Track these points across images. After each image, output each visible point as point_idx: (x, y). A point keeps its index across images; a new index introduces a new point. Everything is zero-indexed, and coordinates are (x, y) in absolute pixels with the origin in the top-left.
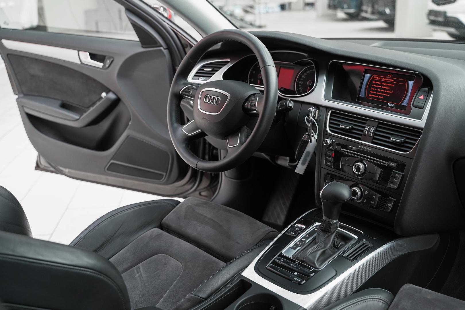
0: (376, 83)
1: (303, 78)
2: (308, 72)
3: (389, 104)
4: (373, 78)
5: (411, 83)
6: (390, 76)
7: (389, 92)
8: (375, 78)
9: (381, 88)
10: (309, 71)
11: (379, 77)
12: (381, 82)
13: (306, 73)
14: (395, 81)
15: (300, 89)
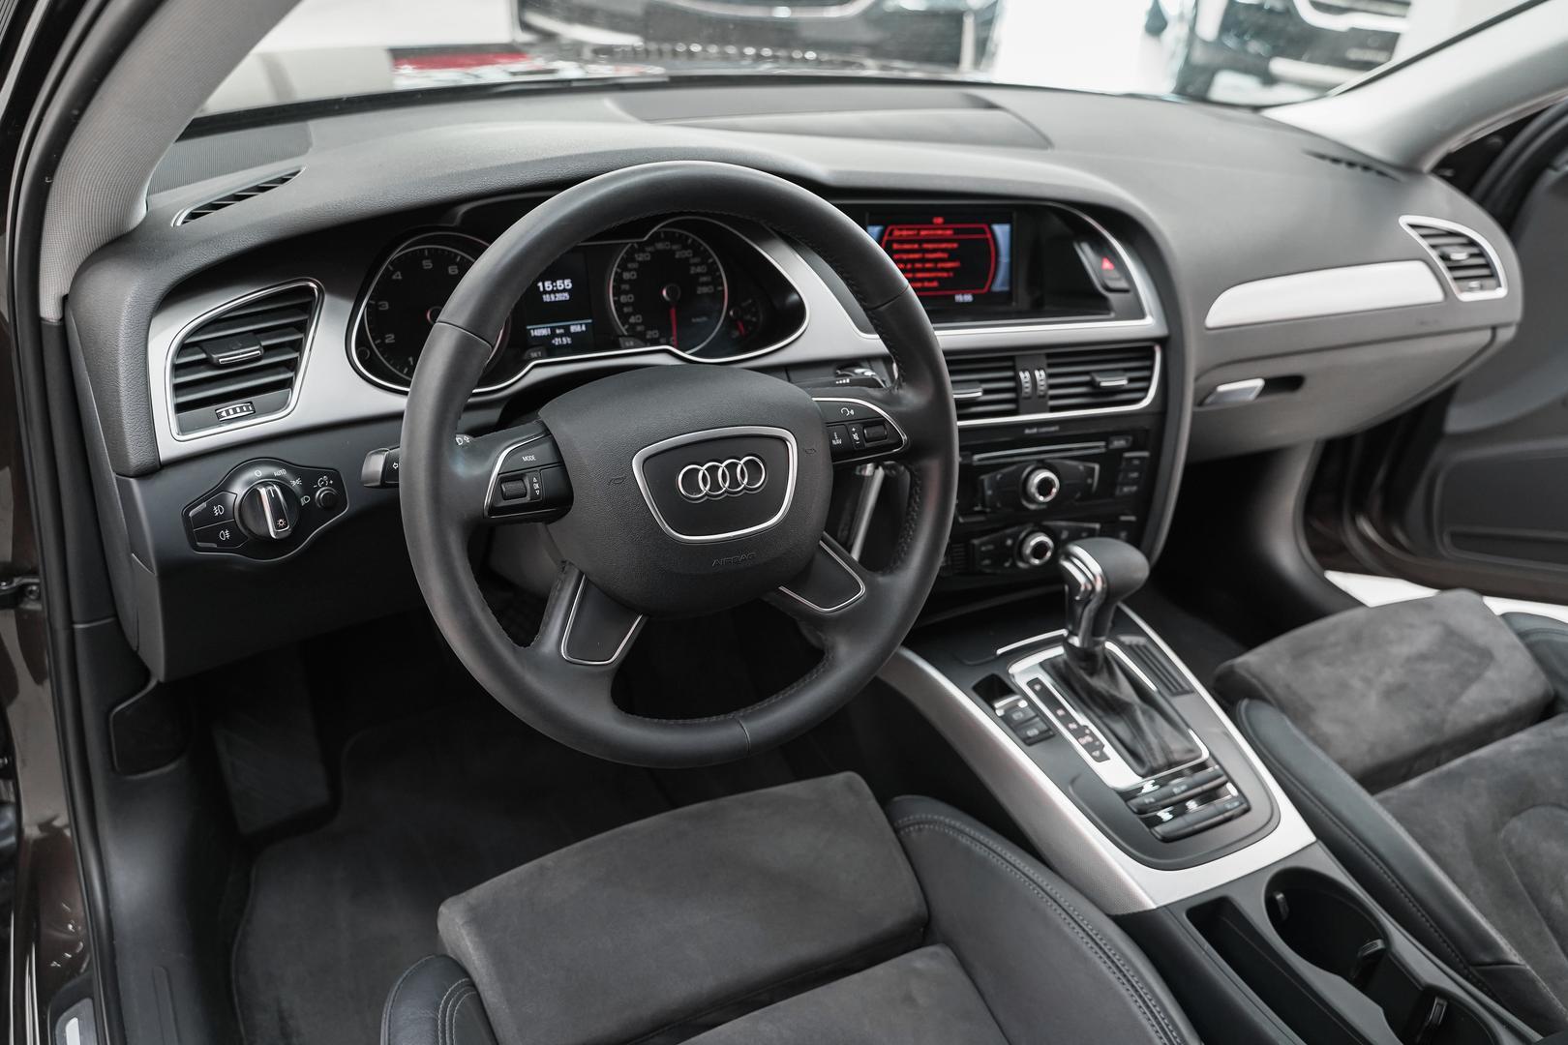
0: (907, 246)
1: (629, 282)
2: (640, 257)
3: (959, 298)
4: (891, 233)
5: (1002, 231)
6: (940, 220)
7: (949, 265)
8: (897, 233)
9: (923, 260)
10: (644, 252)
11: (907, 229)
12: (920, 242)
13: (633, 260)
14: (957, 231)
15: (632, 320)
